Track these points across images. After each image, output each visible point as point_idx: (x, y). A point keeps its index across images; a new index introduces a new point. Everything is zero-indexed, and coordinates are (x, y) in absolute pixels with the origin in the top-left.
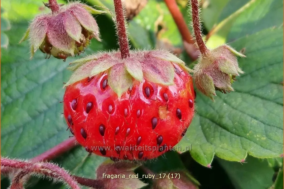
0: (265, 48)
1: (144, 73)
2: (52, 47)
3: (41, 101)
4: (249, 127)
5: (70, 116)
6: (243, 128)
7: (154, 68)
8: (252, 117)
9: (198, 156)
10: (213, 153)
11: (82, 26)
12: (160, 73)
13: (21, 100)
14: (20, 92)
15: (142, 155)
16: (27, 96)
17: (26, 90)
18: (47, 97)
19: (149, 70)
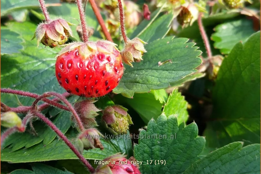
0: (155, 48)
1: (98, 48)
2: (48, 39)
3: (41, 80)
4: (151, 80)
5: (59, 74)
6: (147, 81)
7: (102, 46)
8: (152, 76)
9: (126, 94)
10: (133, 92)
11: (64, 27)
12: (105, 48)
13: (31, 80)
14: (30, 76)
15: (98, 91)
16: (33, 78)
17: (33, 76)
18: (44, 78)
19: (100, 47)
